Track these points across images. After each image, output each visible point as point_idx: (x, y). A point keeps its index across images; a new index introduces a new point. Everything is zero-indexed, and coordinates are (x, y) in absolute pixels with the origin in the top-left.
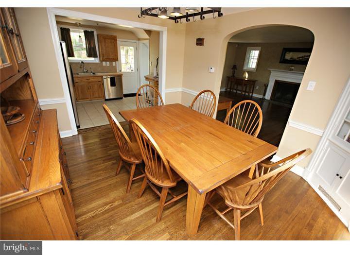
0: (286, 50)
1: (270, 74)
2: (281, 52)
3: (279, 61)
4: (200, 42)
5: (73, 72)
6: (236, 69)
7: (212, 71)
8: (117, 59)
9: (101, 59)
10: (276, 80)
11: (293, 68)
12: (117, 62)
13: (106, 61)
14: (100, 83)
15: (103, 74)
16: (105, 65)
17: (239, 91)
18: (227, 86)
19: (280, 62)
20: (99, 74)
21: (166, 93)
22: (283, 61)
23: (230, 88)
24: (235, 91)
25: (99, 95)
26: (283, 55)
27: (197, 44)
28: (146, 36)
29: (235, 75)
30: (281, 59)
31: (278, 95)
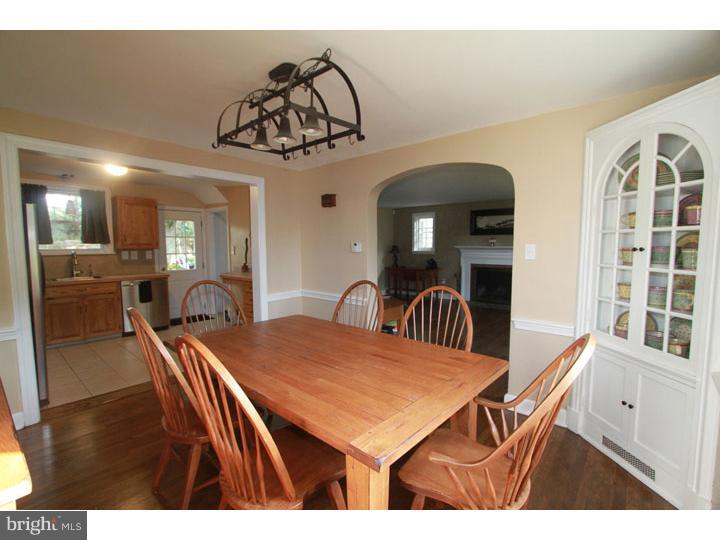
0: (476, 214)
1: (460, 255)
2: (469, 217)
3: (469, 231)
4: (328, 201)
5: (47, 277)
6: (398, 252)
7: (358, 249)
8: (157, 244)
9: (119, 246)
10: (472, 265)
11: (494, 241)
12: (156, 251)
13: (129, 250)
14: (112, 296)
15: (121, 277)
16: (127, 258)
17: (412, 290)
18: (389, 286)
19: (472, 234)
20: (111, 277)
21: (269, 303)
22: (476, 231)
23: (396, 289)
24: (404, 293)
25: (108, 324)
26: (473, 222)
27: (324, 205)
28: (221, 198)
29: (398, 262)
30: (471, 228)
31: (482, 291)
